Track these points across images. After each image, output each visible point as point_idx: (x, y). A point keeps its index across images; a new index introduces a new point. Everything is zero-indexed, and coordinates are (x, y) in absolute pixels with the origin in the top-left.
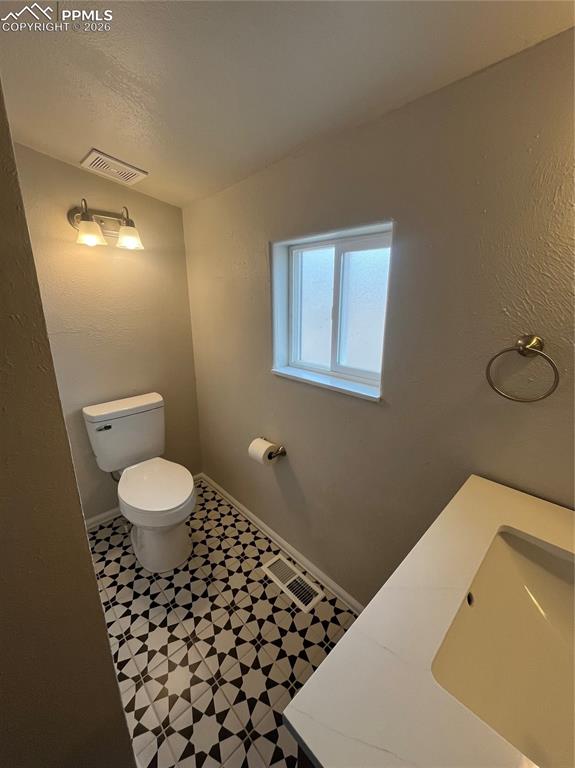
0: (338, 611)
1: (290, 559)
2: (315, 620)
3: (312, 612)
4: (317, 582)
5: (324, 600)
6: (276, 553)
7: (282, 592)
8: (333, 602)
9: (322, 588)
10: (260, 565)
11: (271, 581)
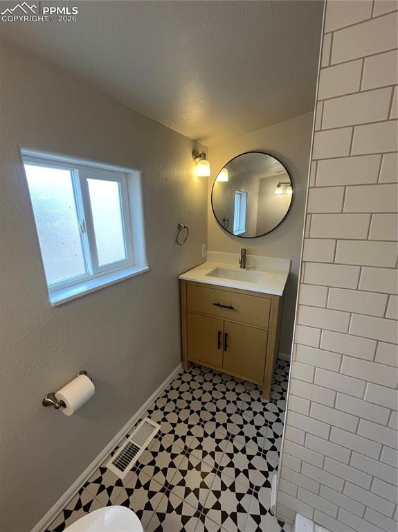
0: (156, 408)
1: (112, 454)
2: (164, 420)
3: (159, 423)
4: (136, 425)
5: (149, 417)
6: (103, 470)
7: (147, 449)
8: (150, 412)
9: (140, 420)
10: (119, 483)
11: (137, 463)
